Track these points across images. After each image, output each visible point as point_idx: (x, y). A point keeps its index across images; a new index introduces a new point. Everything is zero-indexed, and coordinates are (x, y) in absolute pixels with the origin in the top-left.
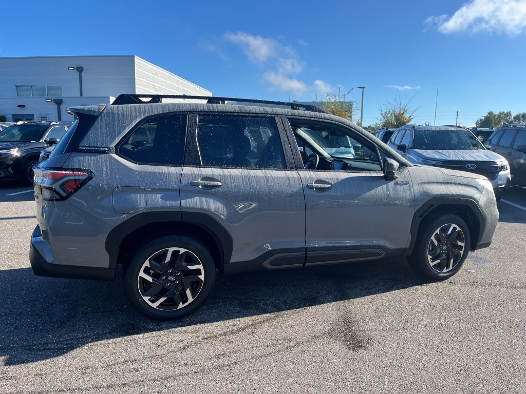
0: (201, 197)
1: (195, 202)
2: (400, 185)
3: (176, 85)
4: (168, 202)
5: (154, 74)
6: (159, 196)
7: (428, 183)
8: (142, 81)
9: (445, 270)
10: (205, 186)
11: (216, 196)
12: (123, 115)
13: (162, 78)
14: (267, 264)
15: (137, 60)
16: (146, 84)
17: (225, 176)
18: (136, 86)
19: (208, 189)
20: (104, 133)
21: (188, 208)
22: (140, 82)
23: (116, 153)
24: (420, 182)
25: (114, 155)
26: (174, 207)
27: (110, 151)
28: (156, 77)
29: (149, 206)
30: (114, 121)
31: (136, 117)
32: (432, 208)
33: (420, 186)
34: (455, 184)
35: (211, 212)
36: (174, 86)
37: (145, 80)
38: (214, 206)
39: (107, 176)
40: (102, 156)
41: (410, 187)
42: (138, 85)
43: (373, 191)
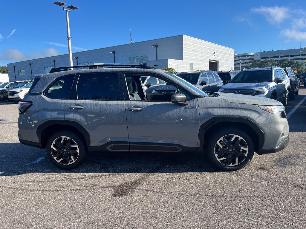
0: (74, 113)
1: (71, 116)
2: (190, 109)
3: (209, 48)
4: (59, 116)
5: (194, 43)
6: (56, 113)
7: (213, 108)
8: (187, 48)
9: (231, 165)
10: (76, 109)
11: (80, 113)
12: (48, 77)
13: (200, 45)
14: (108, 148)
15: (184, 37)
16: (189, 49)
17: (85, 104)
18: (183, 51)
19: (77, 110)
20: (40, 86)
21: (67, 119)
22: (186, 49)
23: (44, 94)
24: (205, 107)
25: (42, 95)
26: (61, 118)
27: (41, 93)
28: (196, 45)
29: (51, 117)
30: (45, 80)
31: (53, 78)
32: (214, 124)
33: (205, 110)
34: (236, 108)
35: (78, 121)
36: (207, 48)
37: (189, 47)
38: (79, 118)
39: (37, 104)
40: (38, 96)
41: (196, 110)
42: (185, 51)
43: (169, 112)
